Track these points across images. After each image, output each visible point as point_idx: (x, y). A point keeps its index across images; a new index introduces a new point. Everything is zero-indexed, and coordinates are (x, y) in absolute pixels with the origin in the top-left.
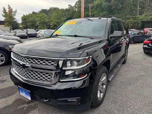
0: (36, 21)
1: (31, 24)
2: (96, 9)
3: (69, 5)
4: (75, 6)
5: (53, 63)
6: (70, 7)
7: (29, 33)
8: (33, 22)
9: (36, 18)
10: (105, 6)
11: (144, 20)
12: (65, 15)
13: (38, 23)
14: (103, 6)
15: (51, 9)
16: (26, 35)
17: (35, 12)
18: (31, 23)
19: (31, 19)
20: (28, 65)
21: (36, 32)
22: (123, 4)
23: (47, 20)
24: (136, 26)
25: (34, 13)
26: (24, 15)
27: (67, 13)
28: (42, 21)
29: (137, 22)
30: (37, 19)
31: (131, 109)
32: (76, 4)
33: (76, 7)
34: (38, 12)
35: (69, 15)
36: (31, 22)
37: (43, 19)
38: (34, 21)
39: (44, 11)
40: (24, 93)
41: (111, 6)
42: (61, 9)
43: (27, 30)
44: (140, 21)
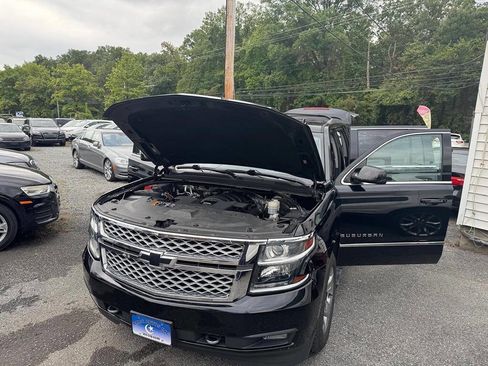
0: (54, 90)
1: (32, 97)
2: (248, 62)
3: (164, 44)
4: (183, 47)
5: (234, 250)
6: (165, 49)
7: (34, 131)
8: (42, 91)
9: (53, 79)
10: (274, 56)
11: (386, 102)
12: (151, 73)
13: (58, 96)
14: (270, 55)
15: (101, 51)
16: (27, 138)
17: (45, 59)
18: (34, 95)
19: (32, 81)
20: (165, 255)
21: (58, 129)
22: (327, 52)
23: (89, 89)
24: (364, 116)
25: (40, 60)
26: (6, 67)
27: (157, 67)
28: (75, 88)
29: (367, 106)
30: (54, 82)
31: (394, 351)
32: (187, 41)
33: (188, 53)
34: (55, 58)
35: (163, 74)
36: (33, 90)
37: (79, 84)
38: (45, 89)
39: (77, 57)
40: (151, 328)
41: (295, 58)
42: (136, 53)
43: (27, 122)
44: (373, 105)
